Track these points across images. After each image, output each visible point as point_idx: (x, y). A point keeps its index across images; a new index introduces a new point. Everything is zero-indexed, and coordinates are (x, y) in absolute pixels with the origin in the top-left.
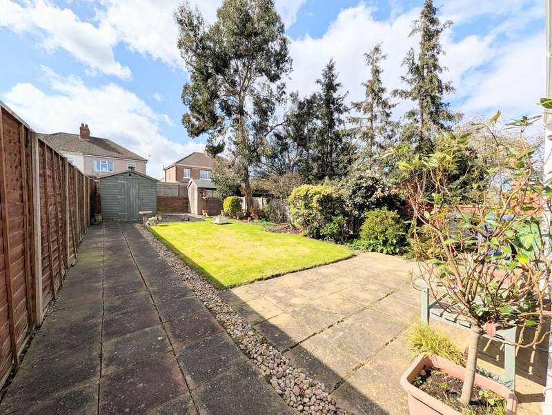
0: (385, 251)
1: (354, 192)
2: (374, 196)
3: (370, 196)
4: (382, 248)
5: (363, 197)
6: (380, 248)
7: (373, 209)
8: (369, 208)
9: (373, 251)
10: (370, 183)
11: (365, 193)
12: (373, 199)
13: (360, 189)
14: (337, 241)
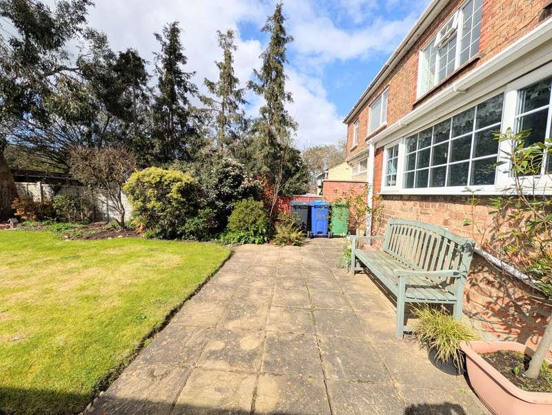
0: (257, 242)
1: (221, 181)
2: (242, 186)
3: (237, 186)
4: (253, 238)
5: (231, 187)
6: (252, 239)
7: (241, 199)
8: (236, 198)
9: (245, 243)
10: (237, 171)
11: (232, 183)
12: (240, 189)
13: (226, 177)
14: (200, 239)
